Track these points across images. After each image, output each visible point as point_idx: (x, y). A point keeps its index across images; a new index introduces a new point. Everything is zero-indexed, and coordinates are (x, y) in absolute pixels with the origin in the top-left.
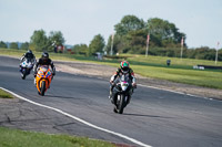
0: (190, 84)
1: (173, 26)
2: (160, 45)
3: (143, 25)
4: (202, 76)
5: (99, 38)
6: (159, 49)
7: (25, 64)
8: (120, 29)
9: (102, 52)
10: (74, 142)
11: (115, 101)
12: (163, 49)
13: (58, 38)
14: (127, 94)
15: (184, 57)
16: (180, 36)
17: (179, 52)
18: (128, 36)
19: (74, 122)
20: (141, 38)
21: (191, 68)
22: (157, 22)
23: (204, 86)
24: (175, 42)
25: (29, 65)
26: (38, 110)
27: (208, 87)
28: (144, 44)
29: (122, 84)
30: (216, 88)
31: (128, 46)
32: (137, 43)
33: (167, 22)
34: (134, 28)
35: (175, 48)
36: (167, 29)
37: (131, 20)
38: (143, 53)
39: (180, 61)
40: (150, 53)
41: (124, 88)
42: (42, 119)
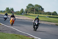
0: (45, 21)
1: (41, 6)
2: (38, 11)
3: (33, 6)
4: (48, 19)
5: (22, 10)
6: (38, 12)
7: (5, 17)
8: (28, 7)
9: (23, 13)
10: (16, 36)
11: (34, 27)
12: (39, 12)
13: (12, 9)
14: (37, 25)
15: (44, 14)
16: (43, 9)
17: (42, 13)
18: (30, 9)
19: (16, 31)
20: (33, 9)
21: (45, 17)
22: (37, 5)
23: (48, 22)
24: (41, 11)
25: (6, 17)
26: (7, 28)
27: (49, 22)
28: (34, 11)
29: (36, 23)
30: (51, 22)
31: (30, 11)
32: (32, 11)
33: (39, 5)
34: (31, 7)
35: (41, 12)
36: (39, 7)
37: (30, 5)
38: (33, 13)
39: (43, 15)
40: (35, 13)
41: (37, 24)
42: (8, 30)
